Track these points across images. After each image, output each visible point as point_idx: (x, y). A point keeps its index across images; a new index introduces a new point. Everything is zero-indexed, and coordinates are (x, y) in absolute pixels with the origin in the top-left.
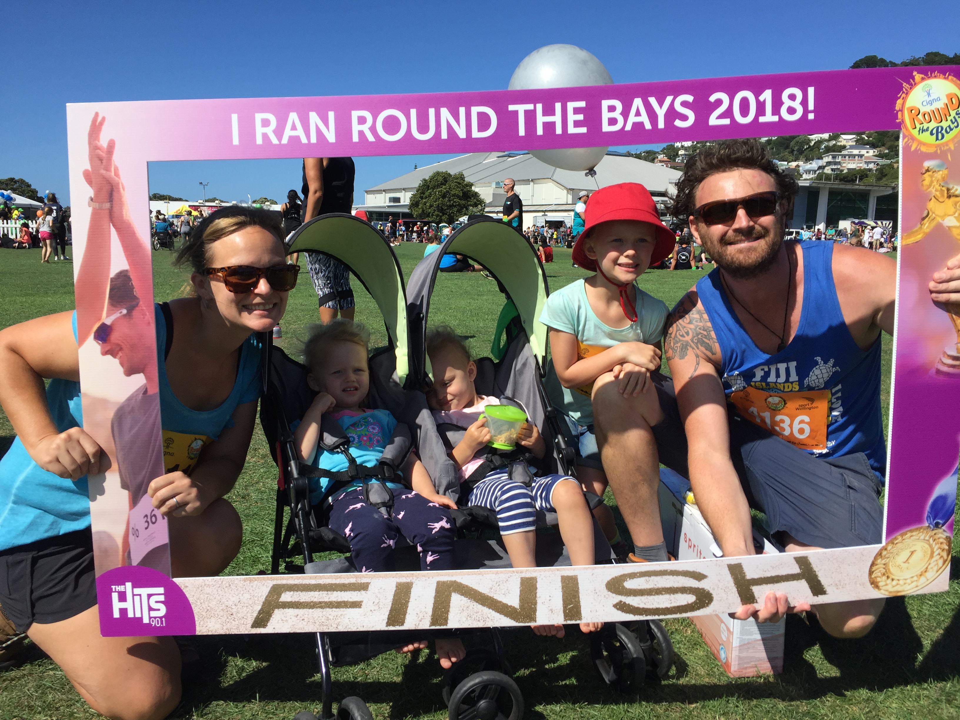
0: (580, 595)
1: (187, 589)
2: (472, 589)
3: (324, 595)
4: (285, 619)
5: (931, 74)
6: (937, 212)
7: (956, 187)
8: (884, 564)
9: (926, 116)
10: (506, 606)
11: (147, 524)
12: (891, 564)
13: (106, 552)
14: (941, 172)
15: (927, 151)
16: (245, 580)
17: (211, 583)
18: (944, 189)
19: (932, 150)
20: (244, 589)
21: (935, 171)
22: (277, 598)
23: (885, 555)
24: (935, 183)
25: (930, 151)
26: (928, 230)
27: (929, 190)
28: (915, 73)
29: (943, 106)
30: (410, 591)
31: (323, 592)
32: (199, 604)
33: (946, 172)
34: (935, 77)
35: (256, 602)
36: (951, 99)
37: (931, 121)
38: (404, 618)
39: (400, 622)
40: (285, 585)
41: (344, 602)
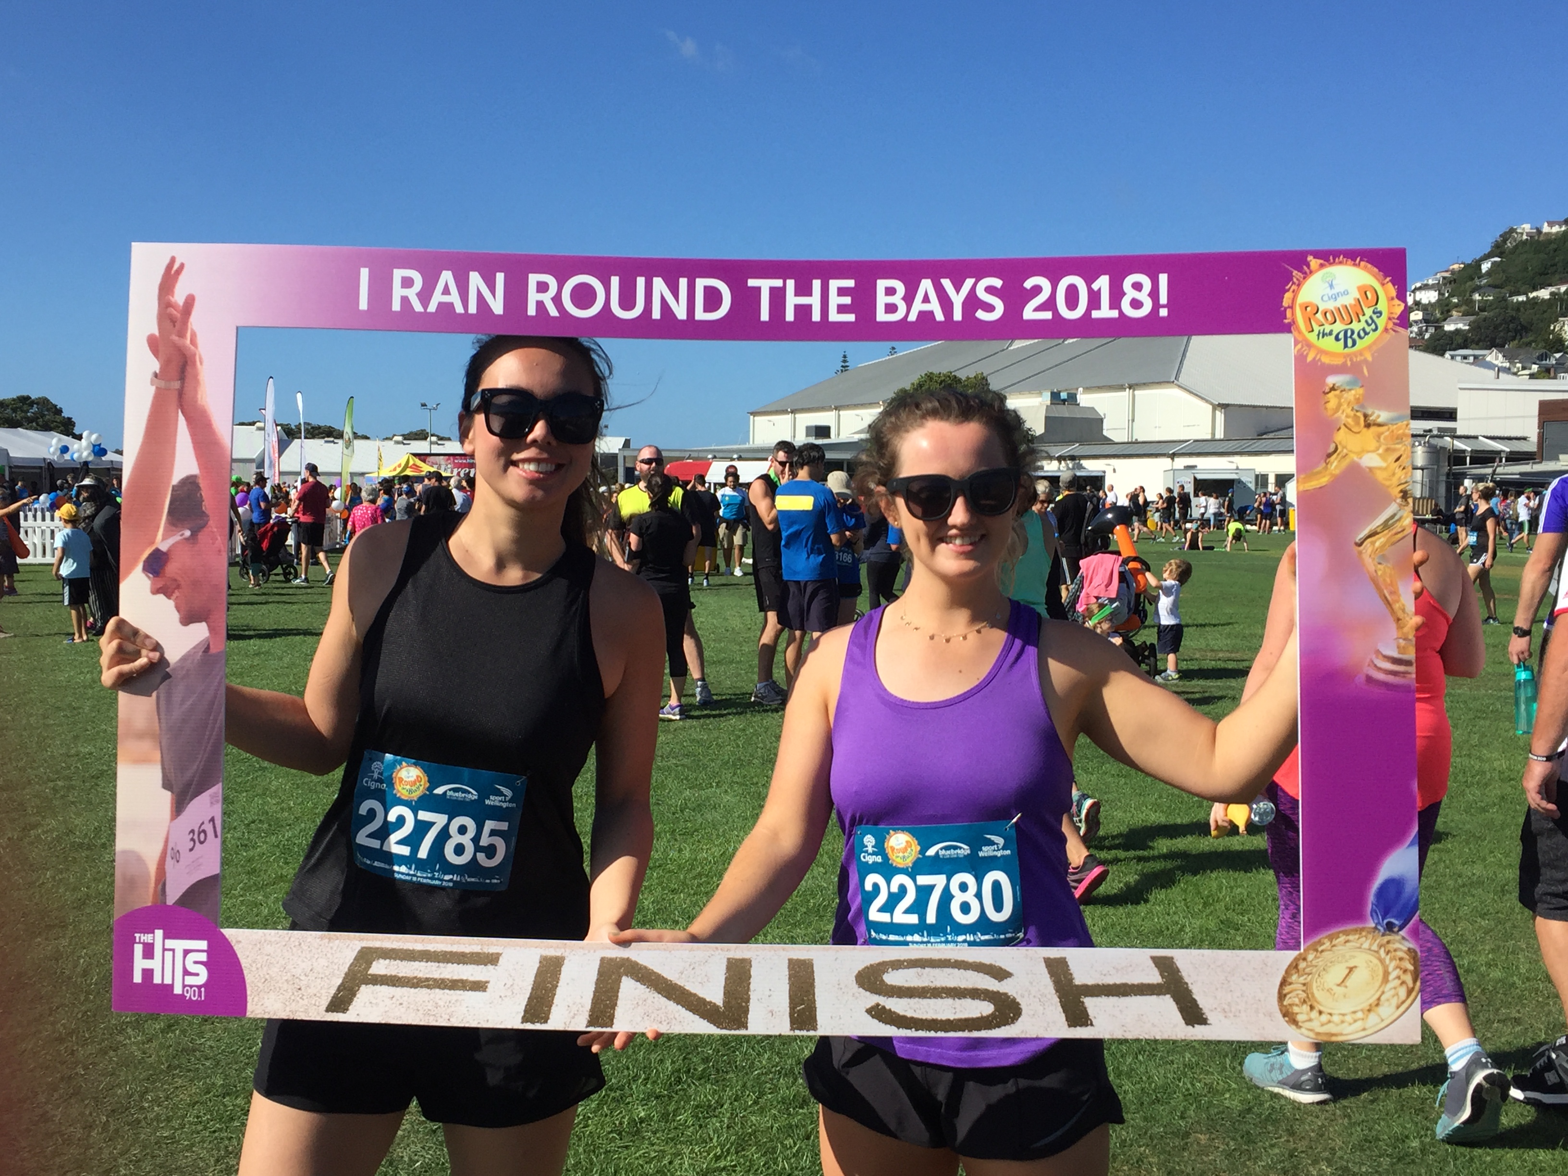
0: (816, 990)
1: (240, 945)
2: (653, 973)
3: (434, 968)
4: (374, 1001)
5: (1334, 259)
6: (1349, 447)
7: (1377, 413)
8: (1304, 984)
9: (1328, 315)
10: (703, 1001)
11: (192, 843)
12: (1315, 985)
13: (132, 883)
14: (1353, 392)
15: (1332, 363)
16: (322, 938)
17: (273, 940)
18: (1358, 414)
19: (1338, 361)
20: (319, 951)
21: (1344, 390)
22: (364, 969)
23: (1304, 969)
24: (1345, 406)
25: (1335, 363)
26: (1337, 472)
27: (1336, 415)
28: (1310, 258)
29: (1353, 302)
30: (560, 971)
31: (433, 964)
32: (254, 969)
33: (1361, 391)
34: (1340, 263)
35: (336, 971)
36: (1365, 293)
37: (1335, 321)
38: (549, 1011)
39: (542, 1018)
40: (378, 948)
41: (462, 981)
